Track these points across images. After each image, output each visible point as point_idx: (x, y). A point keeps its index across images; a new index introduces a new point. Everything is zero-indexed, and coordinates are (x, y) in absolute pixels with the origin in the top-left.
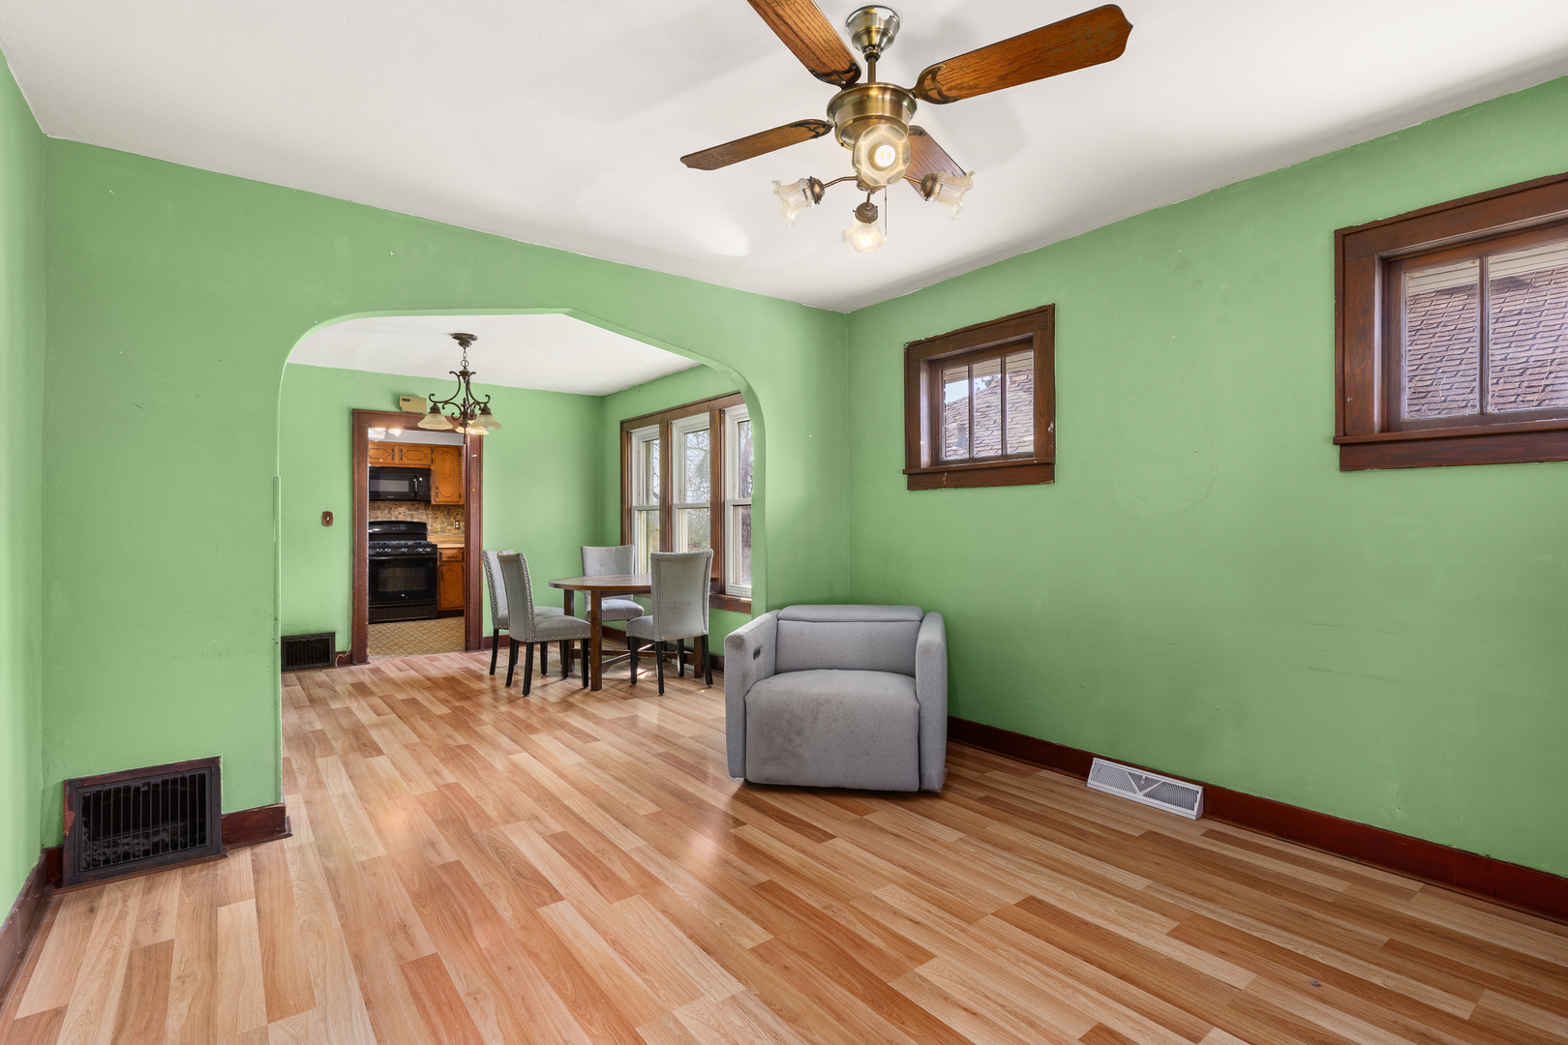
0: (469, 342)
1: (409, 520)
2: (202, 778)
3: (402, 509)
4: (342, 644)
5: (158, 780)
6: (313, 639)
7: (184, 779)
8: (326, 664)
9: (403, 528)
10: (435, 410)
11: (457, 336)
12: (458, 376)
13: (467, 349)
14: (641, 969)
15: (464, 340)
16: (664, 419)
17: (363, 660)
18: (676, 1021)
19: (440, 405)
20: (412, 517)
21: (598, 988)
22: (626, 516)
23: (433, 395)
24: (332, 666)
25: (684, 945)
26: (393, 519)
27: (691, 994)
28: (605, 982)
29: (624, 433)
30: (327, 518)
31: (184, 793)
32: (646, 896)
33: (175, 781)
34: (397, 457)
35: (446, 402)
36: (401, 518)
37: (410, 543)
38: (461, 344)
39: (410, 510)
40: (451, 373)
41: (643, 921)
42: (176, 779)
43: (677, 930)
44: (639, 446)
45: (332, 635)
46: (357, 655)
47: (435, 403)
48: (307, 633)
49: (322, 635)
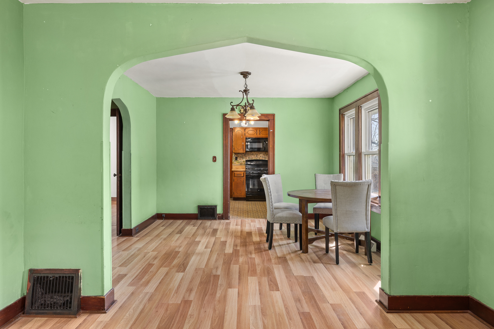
0: (247, 75)
1: (264, 159)
2: (73, 278)
3: (261, 155)
4: (219, 210)
5: (57, 276)
6: (209, 208)
7: (66, 277)
8: (213, 218)
9: (261, 162)
10: (233, 109)
11: (242, 73)
12: (243, 92)
13: (247, 79)
15: (245, 75)
16: (357, 105)
17: (227, 218)
19: (235, 107)
20: (265, 158)
22: (341, 158)
23: (232, 102)
24: (215, 219)
26: (258, 159)
29: (341, 115)
30: (214, 159)
31: (69, 282)
33: (63, 277)
34: (258, 133)
35: (238, 105)
36: (261, 158)
37: (262, 169)
38: (244, 77)
39: (264, 155)
40: (240, 91)
42: (64, 276)
44: (348, 121)
45: (216, 206)
46: (225, 216)
47: (233, 106)
48: (207, 205)
49: (212, 206)
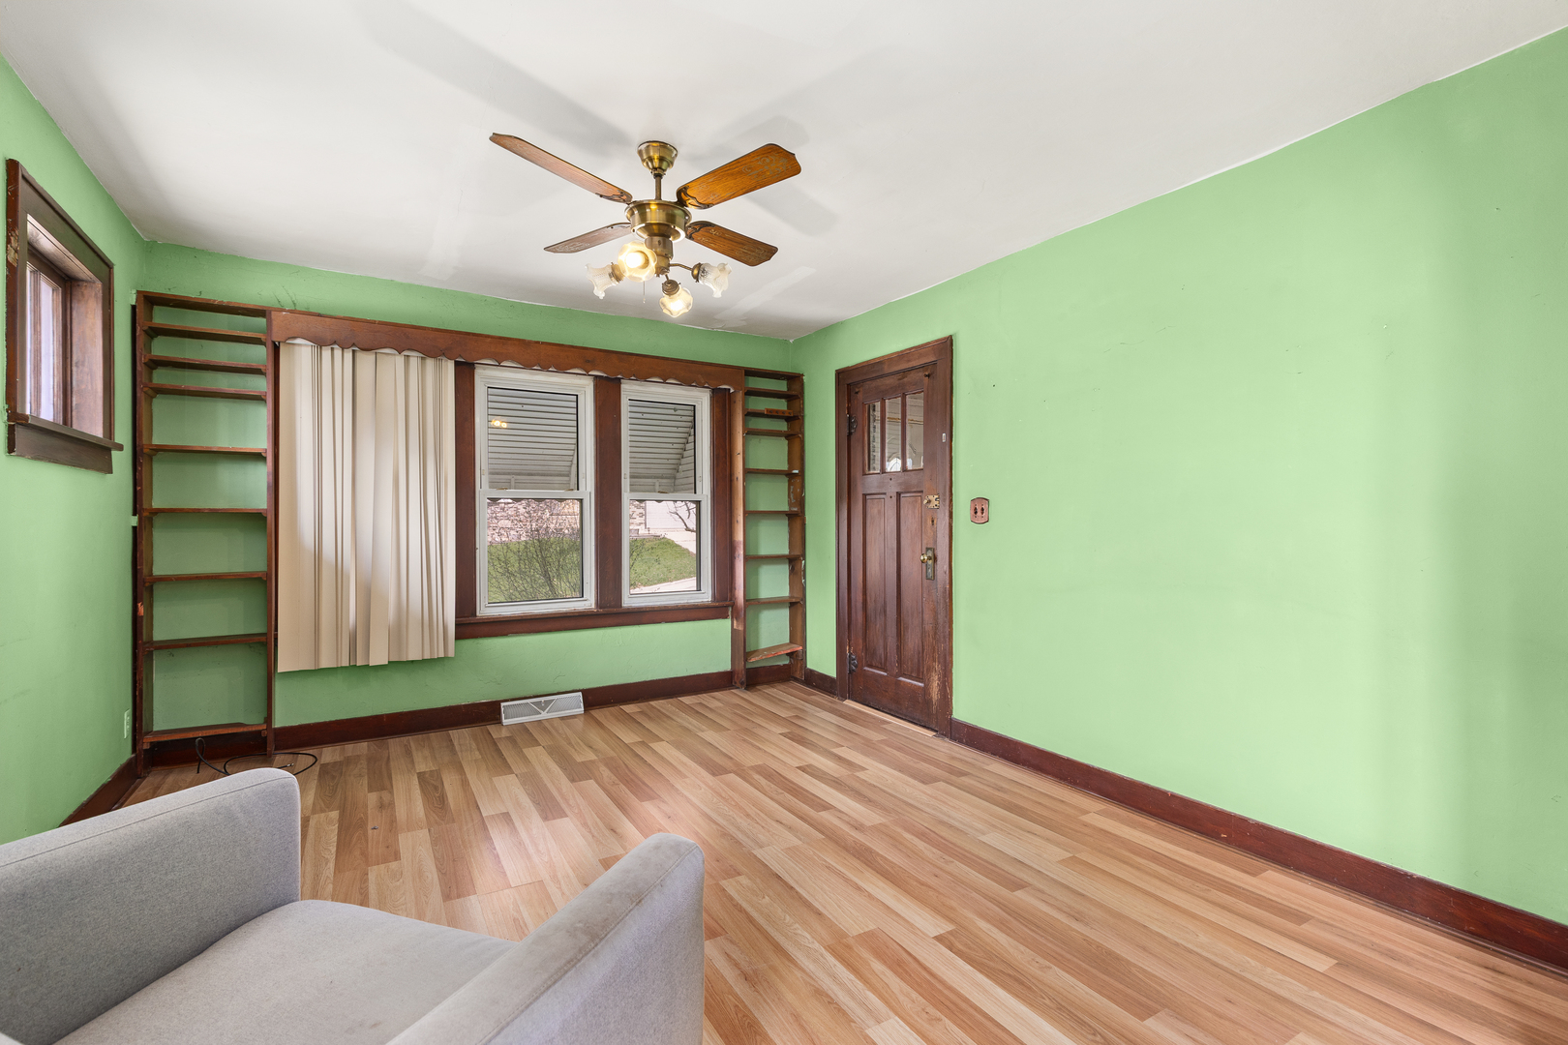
14: (829, 868)
18: (800, 840)
21: (858, 858)
25: (797, 882)
27: (792, 852)
28: (856, 863)
32: (844, 935)
41: (839, 907)
43: (804, 895)
